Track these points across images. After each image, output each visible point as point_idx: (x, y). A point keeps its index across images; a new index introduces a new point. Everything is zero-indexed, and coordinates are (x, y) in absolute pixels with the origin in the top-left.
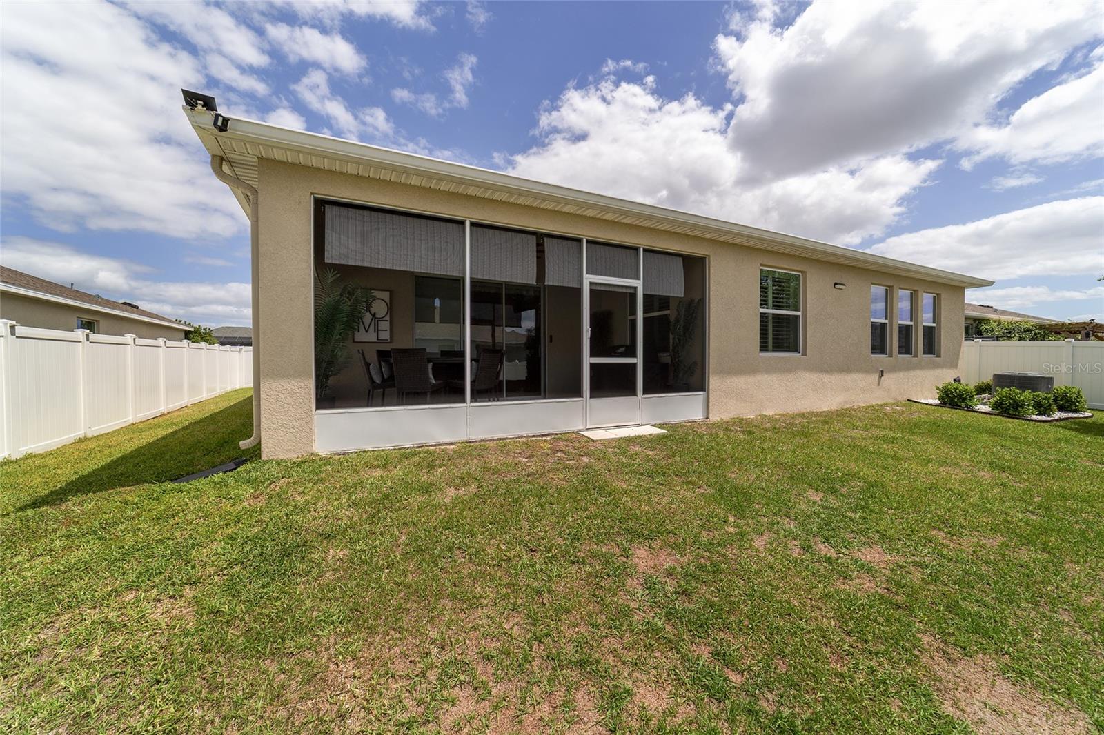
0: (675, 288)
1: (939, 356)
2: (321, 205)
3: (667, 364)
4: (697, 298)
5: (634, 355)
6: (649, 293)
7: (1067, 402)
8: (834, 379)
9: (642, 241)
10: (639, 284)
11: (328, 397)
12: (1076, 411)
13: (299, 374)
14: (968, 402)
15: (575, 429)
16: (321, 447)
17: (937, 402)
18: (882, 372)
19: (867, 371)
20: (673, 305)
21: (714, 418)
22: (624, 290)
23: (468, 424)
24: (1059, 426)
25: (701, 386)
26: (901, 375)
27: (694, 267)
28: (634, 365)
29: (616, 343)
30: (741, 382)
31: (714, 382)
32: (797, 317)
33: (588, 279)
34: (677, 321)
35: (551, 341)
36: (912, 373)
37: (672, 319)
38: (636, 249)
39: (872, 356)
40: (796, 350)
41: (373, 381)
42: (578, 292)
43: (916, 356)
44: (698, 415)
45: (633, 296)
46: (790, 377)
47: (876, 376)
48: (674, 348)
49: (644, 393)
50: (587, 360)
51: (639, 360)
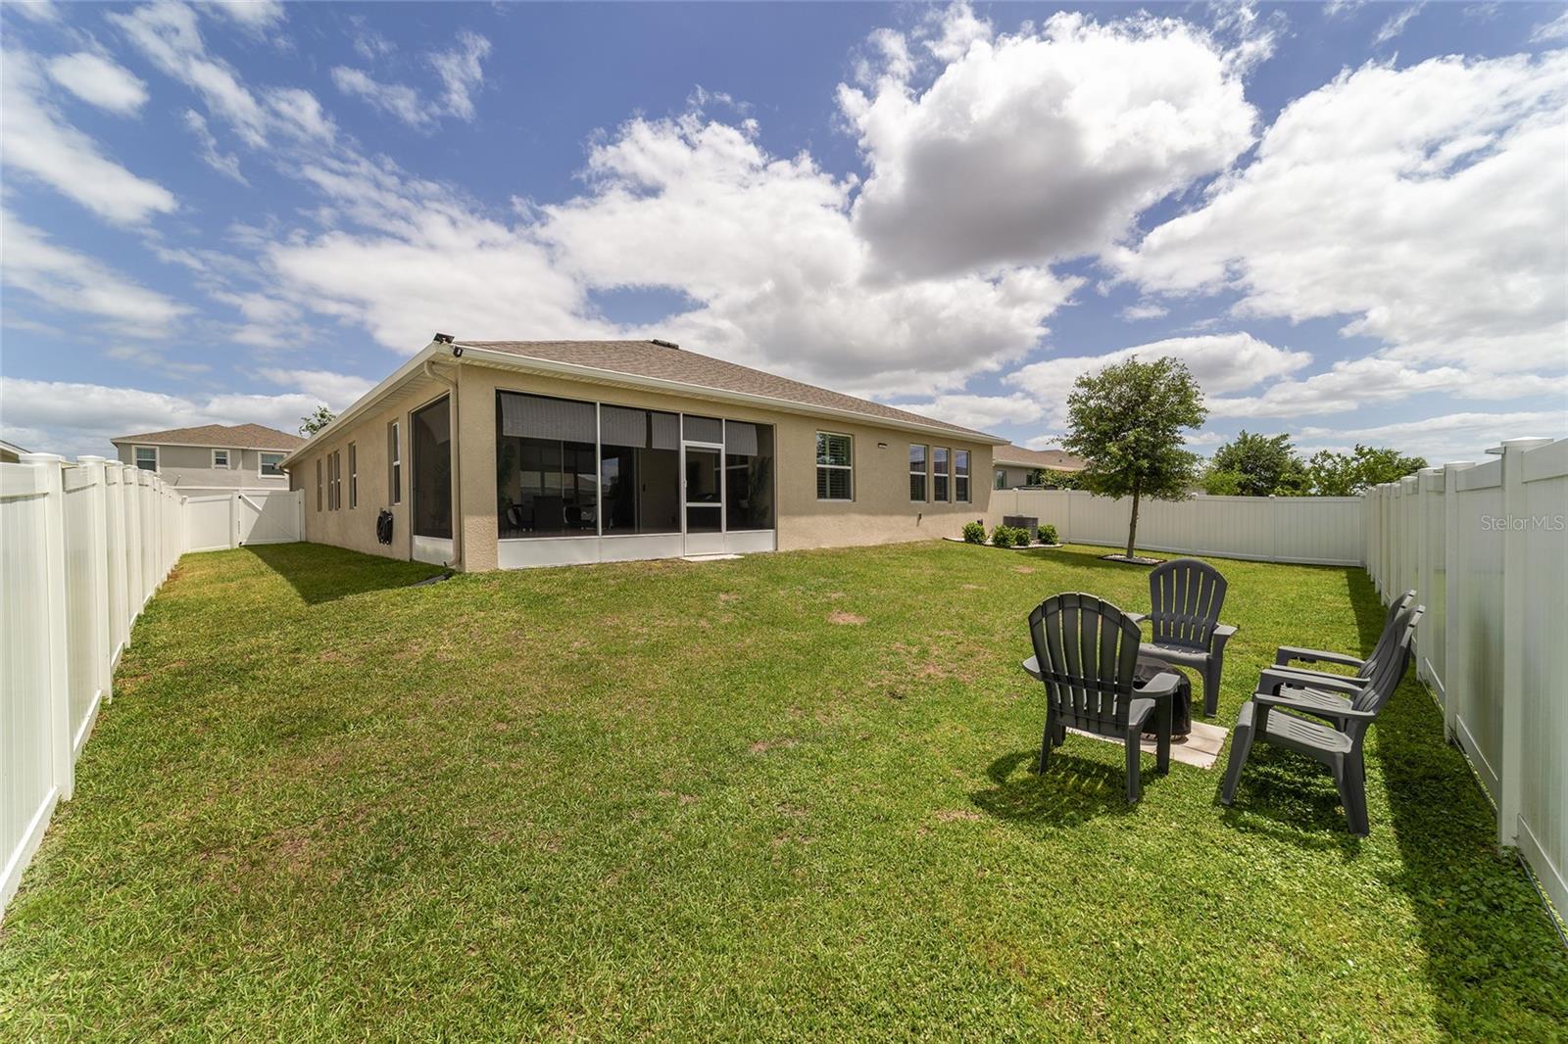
0: (750, 449)
1: (971, 502)
2: (498, 392)
3: (746, 509)
4: (768, 456)
5: (720, 501)
6: (730, 453)
7: (1046, 537)
8: (880, 520)
9: (724, 415)
10: (722, 447)
11: (506, 529)
12: (1051, 543)
13: (488, 513)
14: (980, 538)
15: (676, 556)
16: (504, 564)
17: (963, 539)
18: (920, 515)
19: (909, 514)
20: (750, 461)
21: (781, 550)
22: (711, 451)
23: (600, 551)
24: (1023, 554)
25: (772, 525)
26: (937, 517)
27: (765, 433)
28: (720, 508)
29: (705, 492)
30: (803, 522)
31: (781, 521)
32: (849, 470)
33: (684, 443)
34: (753, 474)
35: (644, 489)
36: (946, 516)
37: (750, 471)
38: (720, 420)
39: (913, 502)
40: (849, 497)
41: (510, 523)
42: (677, 453)
43: (950, 502)
44: (769, 548)
45: (718, 456)
46: (842, 518)
47: (916, 518)
48: (751, 495)
49: (727, 530)
50: (684, 505)
51: (723, 505)
